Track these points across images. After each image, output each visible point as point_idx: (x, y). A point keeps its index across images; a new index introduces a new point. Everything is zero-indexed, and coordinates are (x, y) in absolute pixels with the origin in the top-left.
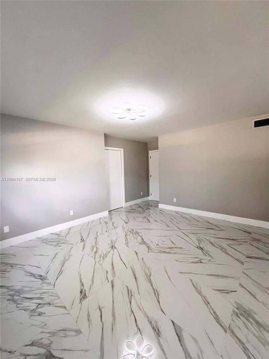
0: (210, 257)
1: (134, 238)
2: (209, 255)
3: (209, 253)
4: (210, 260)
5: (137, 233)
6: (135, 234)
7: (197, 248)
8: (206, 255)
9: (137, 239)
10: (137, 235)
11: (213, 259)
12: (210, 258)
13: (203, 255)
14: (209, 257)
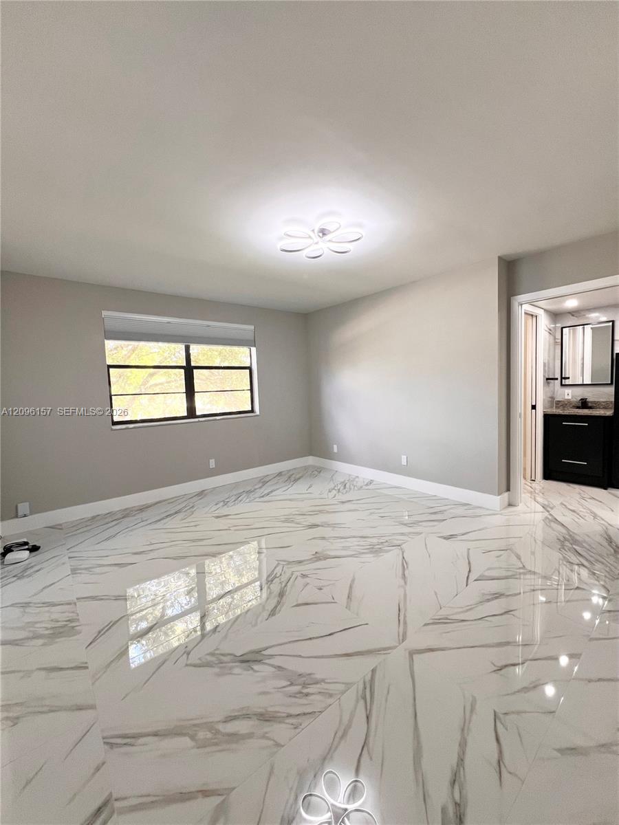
0: (199, 662)
2: (208, 665)
3: (216, 670)
4: (188, 654)
7: (259, 652)
8: (212, 654)
11: (187, 665)
12: (194, 658)
13: (217, 649)
14: (200, 659)
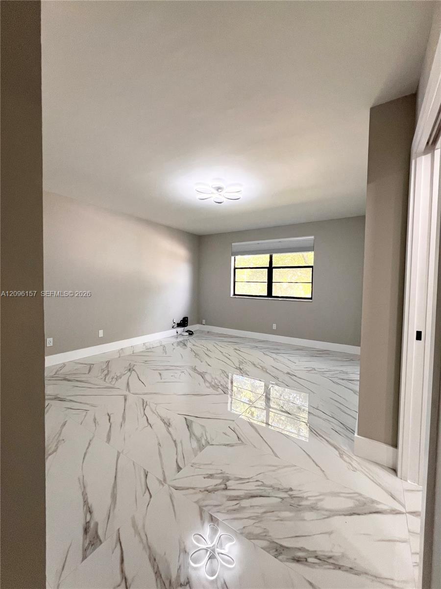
1: (216, 378)
5: (214, 387)
6: (218, 385)
9: (213, 378)
10: (213, 383)
